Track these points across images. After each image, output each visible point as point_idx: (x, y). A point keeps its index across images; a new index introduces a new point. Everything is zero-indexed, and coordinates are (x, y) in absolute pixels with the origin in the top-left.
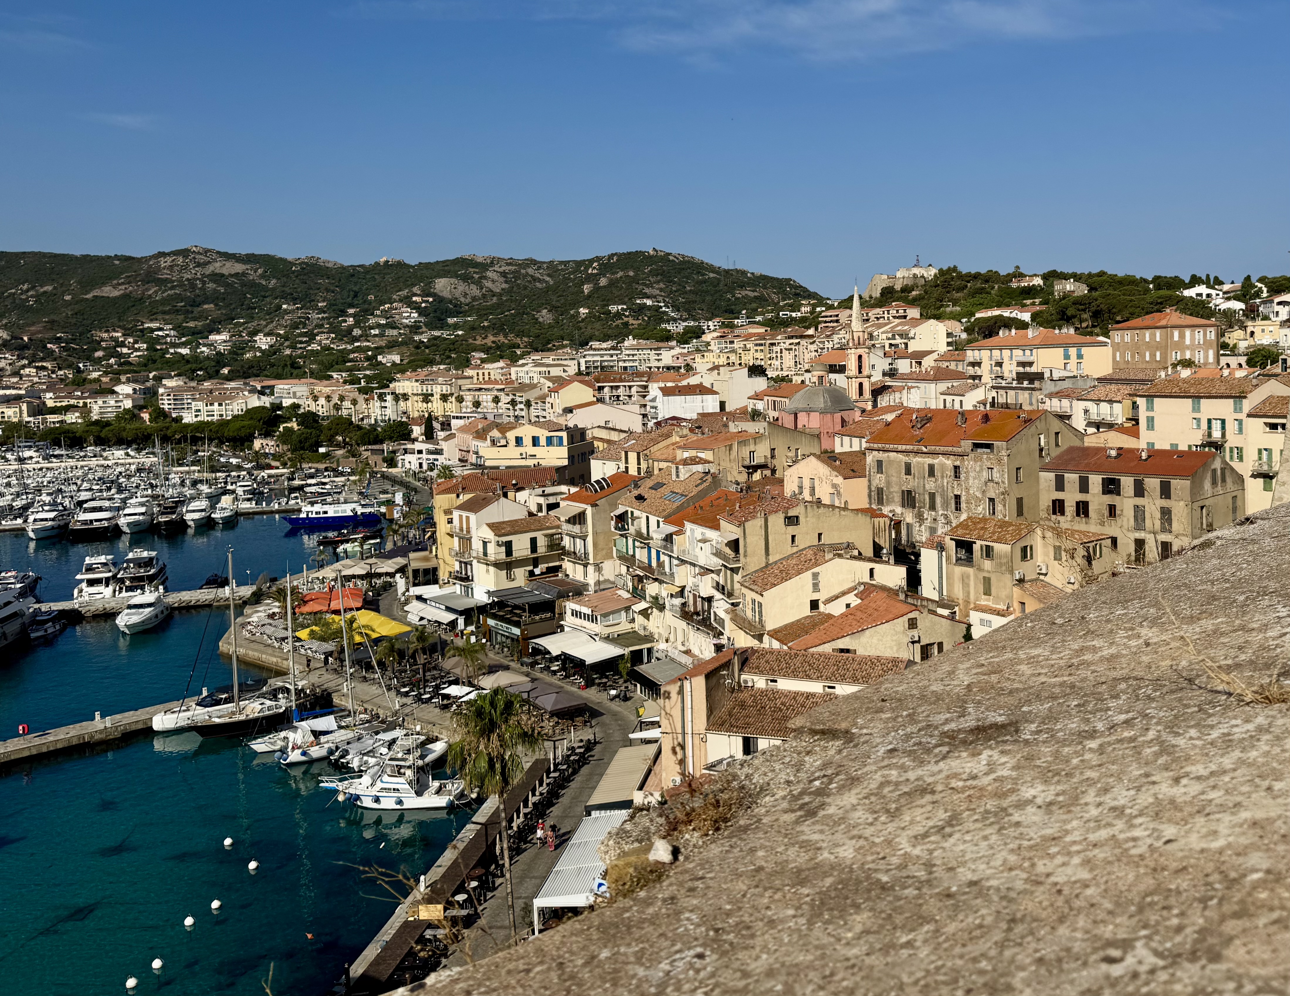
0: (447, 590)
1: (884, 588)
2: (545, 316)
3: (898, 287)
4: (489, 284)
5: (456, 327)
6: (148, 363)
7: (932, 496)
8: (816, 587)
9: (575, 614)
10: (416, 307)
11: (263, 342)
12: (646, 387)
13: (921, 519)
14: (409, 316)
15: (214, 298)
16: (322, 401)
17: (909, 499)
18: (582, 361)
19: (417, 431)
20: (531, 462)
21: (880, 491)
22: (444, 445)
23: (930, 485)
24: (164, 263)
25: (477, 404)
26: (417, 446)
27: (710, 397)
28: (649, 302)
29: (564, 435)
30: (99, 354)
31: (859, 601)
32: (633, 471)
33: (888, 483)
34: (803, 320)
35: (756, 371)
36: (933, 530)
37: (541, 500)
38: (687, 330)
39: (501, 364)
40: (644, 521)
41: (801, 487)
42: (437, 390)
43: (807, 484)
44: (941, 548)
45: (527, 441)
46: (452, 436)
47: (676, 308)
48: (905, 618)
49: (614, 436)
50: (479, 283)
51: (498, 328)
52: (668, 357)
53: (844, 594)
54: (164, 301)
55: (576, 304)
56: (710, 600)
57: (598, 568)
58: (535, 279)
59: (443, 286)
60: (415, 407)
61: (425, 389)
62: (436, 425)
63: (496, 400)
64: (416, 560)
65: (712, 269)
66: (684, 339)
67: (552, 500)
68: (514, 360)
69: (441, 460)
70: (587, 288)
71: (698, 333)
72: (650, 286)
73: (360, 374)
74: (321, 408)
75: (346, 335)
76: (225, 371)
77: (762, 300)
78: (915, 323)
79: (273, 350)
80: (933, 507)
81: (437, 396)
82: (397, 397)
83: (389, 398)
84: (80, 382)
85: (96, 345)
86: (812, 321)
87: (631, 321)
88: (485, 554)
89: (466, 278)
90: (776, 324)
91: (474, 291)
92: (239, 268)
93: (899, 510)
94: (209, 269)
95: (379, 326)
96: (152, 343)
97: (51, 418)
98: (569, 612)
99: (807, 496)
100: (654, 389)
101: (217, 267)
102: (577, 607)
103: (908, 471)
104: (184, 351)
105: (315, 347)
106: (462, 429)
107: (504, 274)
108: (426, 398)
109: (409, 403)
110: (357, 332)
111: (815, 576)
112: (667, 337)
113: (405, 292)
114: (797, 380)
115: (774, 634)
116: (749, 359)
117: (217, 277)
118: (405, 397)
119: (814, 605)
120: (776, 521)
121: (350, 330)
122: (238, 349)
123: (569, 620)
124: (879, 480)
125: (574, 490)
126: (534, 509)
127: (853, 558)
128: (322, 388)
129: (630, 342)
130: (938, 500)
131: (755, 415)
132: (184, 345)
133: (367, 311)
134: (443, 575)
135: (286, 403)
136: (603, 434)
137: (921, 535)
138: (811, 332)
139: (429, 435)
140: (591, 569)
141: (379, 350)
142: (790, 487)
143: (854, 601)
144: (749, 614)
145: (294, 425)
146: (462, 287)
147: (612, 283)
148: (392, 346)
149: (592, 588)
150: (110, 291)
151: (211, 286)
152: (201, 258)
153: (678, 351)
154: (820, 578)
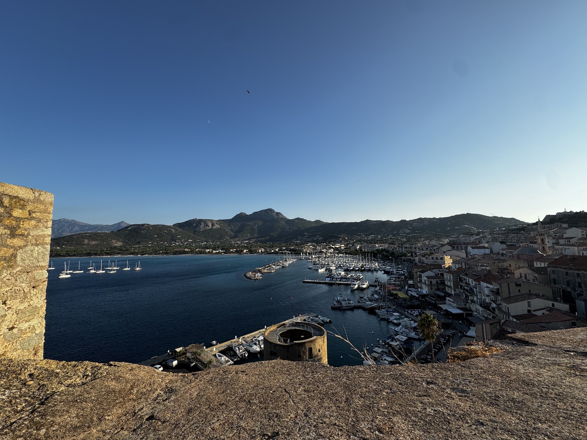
0: (417, 290)
2: (439, 230)
5: (417, 233)
6: (360, 241)
7: (580, 283)
8: (529, 306)
10: (409, 229)
12: (467, 247)
16: (390, 248)
19: (409, 255)
21: (554, 280)
23: (578, 279)
25: (422, 249)
27: (486, 249)
31: (548, 313)
33: (558, 277)
35: (503, 243)
37: (439, 272)
39: (428, 241)
40: (468, 279)
41: (521, 276)
42: (414, 246)
43: (523, 275)
45: (435, 258)
46: (417, 256)
48: (570, 322)
49: (458, 258)
52: (473, 239)
53: (541, 309)
56: (490, 303)
57: (455, 290)
61: (411, 246)
62: (413, 254)
63: (427, 249)
65: (486, 217)
66: (477, 235)
67: (441, 272)
68: (431, 240)
72: (467, 222)
76: (372, 242)
78: (566, 229)
80: (580, 287)
82: (405, 247)
83: (403, 248)
88: (425, 283)
98: (447, 300)
99: (523, 279)
100: (469, 248)
102: (450, 299)
103: (567, 275)
105: (389, 237)
106: (419, 255)
109: (407, 249)
113: (406, 226)
114: (518, 245)
116: (500, 239)
118: (407, 248)
119: (529, 311)
120: (513, 285)
122: (375, 238)
123: (447, 302)
124: (554, 276)
125: (448, 271)
126: (437, 274)
131: (503, 254)
133: (399, 230)
135: (384, 248)
138: (522, 232)
139: (412, 256)
141: (401, 238)
142: (517, 276)
143: (546, 312)
144: (504, 309)
145: (385, 252)
146: (419, 224)
147: (456, 222)
149: (453, 295)
150: (354, 228)
151: (370, 226)
152: (369, 222)
153: (476, 238)
154: (531, 303)
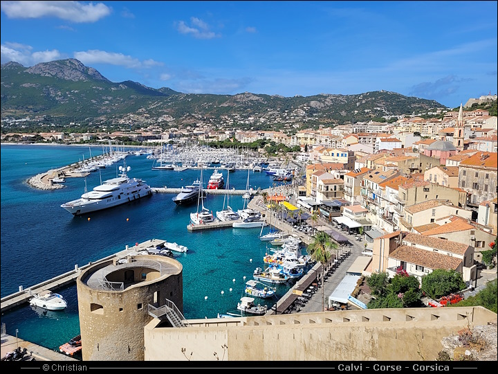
0: (309, 199)
1: (461, 218)
2: (343, 113)
3: (480, 104)
4: (326, 103)
5: (316, 116)
6: (233, 125)
7: (486, 186)
8: (433, 214)
9: (346, 211)
11: (262, 120)
12: (375, 138)
13: (480, 194)
14: (302, 113)
15: (250, 107)
16: (277, 138)
17: (476, 186)
18: (354, 129)
19: (303, 149)
20: (336, 162)
21: (464, 182)
22: (310, 154)
23: (486, 181)
24: (239, 96)
25: (321, 141)
26: (302, 153)
27: (398, 143)
28: (379, 109)
29: (347, 153)
30: (222, 122)
31: (451, 222)
32: (369, 167)
33: (467, 180)
34: (437, 115)
35: (417, 134)
36: (485, 199)
37: (338, 174)
38: (392, 119)
39: (328, 129)
40: (371, 184)
41: (431, 178)
42: (309, 136)
43: (433, 177)
44: (488, 206)
45: (335, 155)
46: (313, 151)
47: (388, 111)
48: (470, 230)
49: (363, 155)
50: (324, 103)
51: (329, 117)
52: (384, 128)
53: (445, 218)
54: (238, 108)
55: (354, 110)
56: (393, 213)
57: (355, 198)
58: (341, 101)
59: (313, 103)
60: (302, 142)
61: (306, 136)
62: (308, 147)
63: (326, 140)
64: (301, 189)
65: (403, 97)
66: (390, 122)
67: (342, 174)
68: (333, 127)
69: (309, 158)
70: (358, 104)
71: (396, 120)
72: (380, 103)
73: (287, 130)
74: (276, 140)
75: (284, 119)
76: (252, 128)
77: (421, 108)
78: (486, 118)
79: (265, 122)
80: (486, 190)
81: (309, 138)
82: (297, 138)
84: (217, 130)
85: (221, 120)
86: (441, 116)
87: (372, 115)
88: (320, 189)
89: (320, 101)
90: (426, 117)
91: (322, 105)
92: (257, 98)
93: (471, 190)
94: (249, 99)
95: (294, 116)
96: (234, 120)
97: (211, 140)
98: (344, 211)
99: (433, 181)
100: (378, 139)
101: (251, 98)
102: (348, 210)
103: (477, 176)
104: (242, 122)
105: (276, 122)
106: (315, 149)
107: (331, 100)
108: (306, 139)
109: (301, 140)
110: (288, 118)
111: (434, 210)
112: (384, 121)
113: (302, 106)
114: (433, 138)
115: (415, 228)
116: (414, 130)
117: (251, 101)
118: (300, 138)
119: (432, 220)
120: (420, 190)
121: (286, 117)
122: (256, 122)
123: (344, 213)
124: (463, 178)
125: (349, 171)
127: (450, 206)
128: (277, 134)
129: (371, 122)
130: (489, 187)
131: (415, 150)
132: (242, 120)
133: (291, 111)
134: (307, 194)
135: (267, 138)
136: (360, 154)
137: (479, 200)
138: (440, 120)
139: (306, 150)
140: (353, 198)
141: (293, 123)
142: (426, 177)
143: (449, 221)
144: (407, 220)
145: (269, 145)
146: (319, 104)
147: (366, 102)
148: (297, 122)
149: (352, 204)
150: (225, 105)
151: (250, 103)
152: (248, 95)
153: (388, 126)
